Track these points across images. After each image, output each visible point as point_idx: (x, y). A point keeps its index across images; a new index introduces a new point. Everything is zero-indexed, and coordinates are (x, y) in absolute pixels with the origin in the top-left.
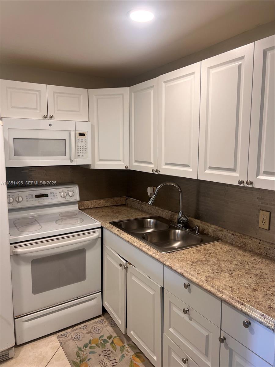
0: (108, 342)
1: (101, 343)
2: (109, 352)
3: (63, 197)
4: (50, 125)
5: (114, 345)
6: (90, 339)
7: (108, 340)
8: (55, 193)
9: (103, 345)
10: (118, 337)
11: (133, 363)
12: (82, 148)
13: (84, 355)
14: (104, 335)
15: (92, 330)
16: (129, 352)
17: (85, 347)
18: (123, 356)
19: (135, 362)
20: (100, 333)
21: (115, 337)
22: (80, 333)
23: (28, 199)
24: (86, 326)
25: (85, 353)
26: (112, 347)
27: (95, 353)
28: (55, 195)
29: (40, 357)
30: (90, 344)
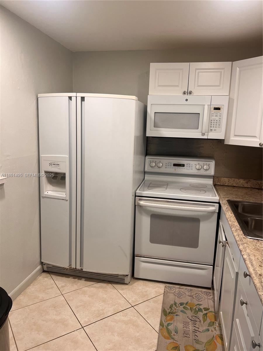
0: (202, 312)
1: (196, 309)
2: (198, 320)
3: (198, 170)
4: (187, 100)
5: (206, 317)
6: (188, 302)
7: (203, 310)
8: (191, 164)
9: (196, 311)
10: (214, 313)
11: (213, 341)
12: (215, 122)
13: (175, 309)
14: (202, 304)
15: (195, 295)
16: (215, 330)
17: (180, 305)
18: (208, 330)
19: (215, 341)
20: (200, 301)
21: (211, 312)
22: (183, 293)
23: (167, 166)
24: (191, 290)
25: (177, 309)
26: (203, 318)
27: (185, 313)
28: (191, 166)
29: (145, 293)
30: (186, 304)
